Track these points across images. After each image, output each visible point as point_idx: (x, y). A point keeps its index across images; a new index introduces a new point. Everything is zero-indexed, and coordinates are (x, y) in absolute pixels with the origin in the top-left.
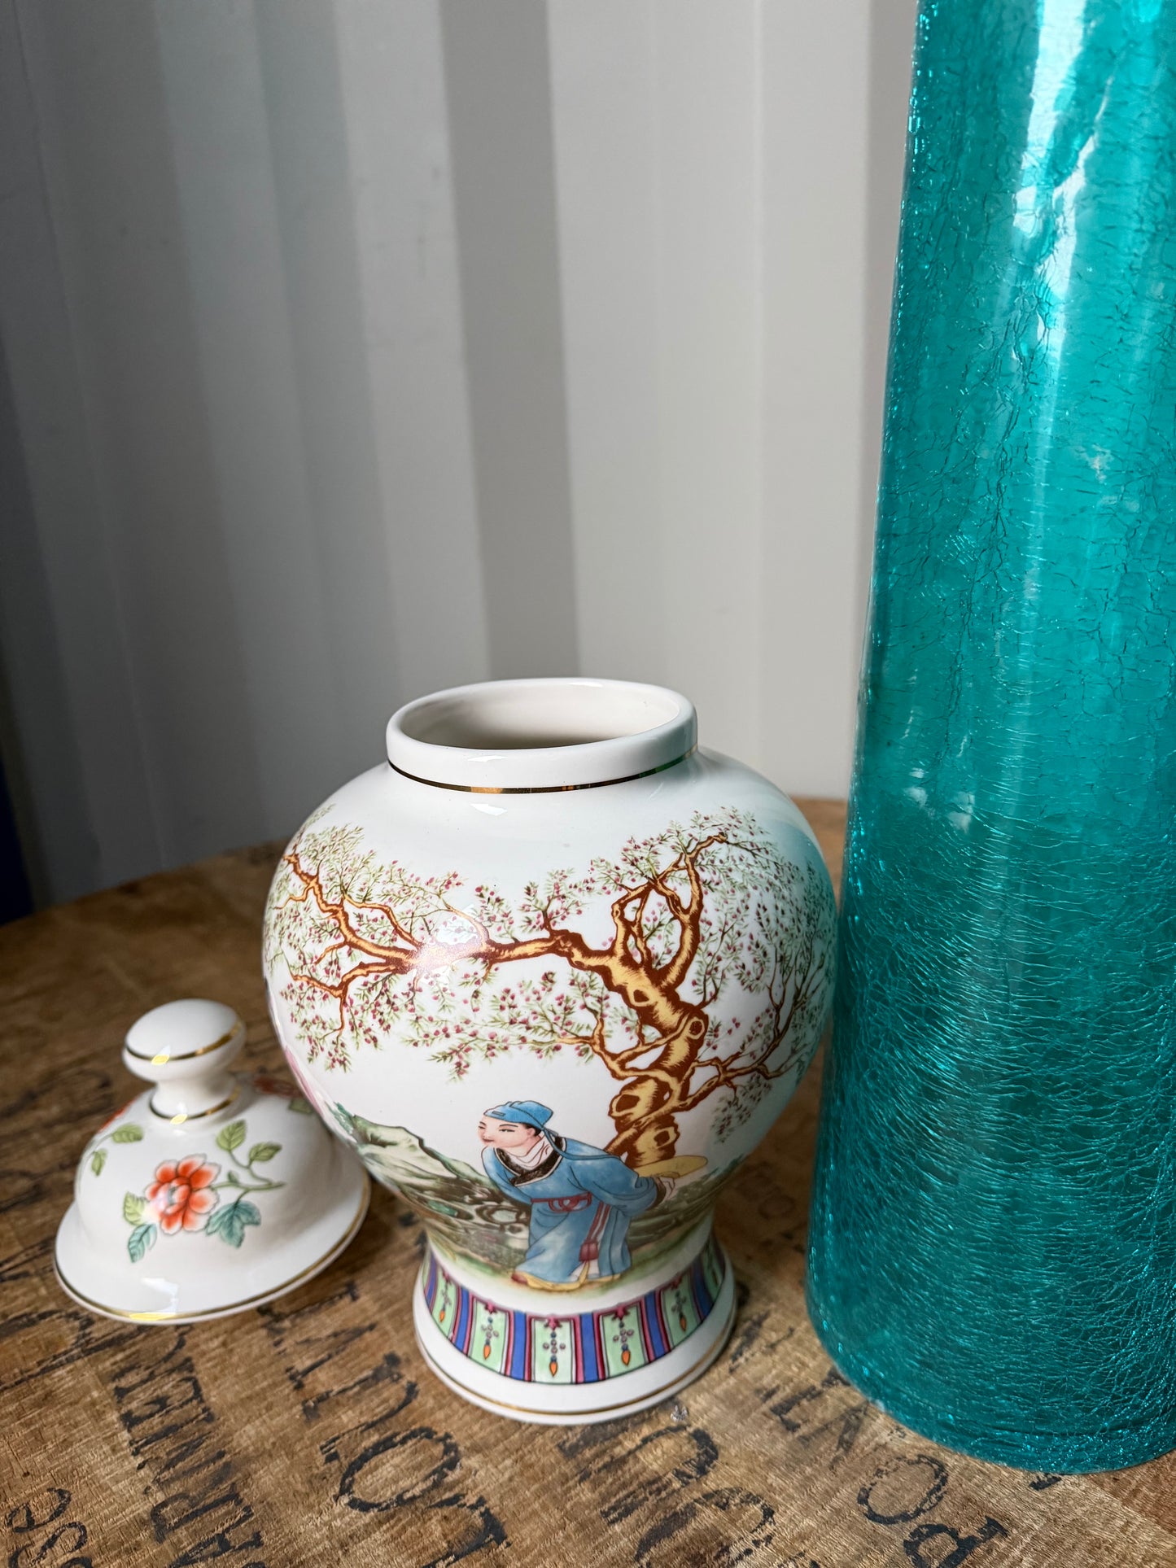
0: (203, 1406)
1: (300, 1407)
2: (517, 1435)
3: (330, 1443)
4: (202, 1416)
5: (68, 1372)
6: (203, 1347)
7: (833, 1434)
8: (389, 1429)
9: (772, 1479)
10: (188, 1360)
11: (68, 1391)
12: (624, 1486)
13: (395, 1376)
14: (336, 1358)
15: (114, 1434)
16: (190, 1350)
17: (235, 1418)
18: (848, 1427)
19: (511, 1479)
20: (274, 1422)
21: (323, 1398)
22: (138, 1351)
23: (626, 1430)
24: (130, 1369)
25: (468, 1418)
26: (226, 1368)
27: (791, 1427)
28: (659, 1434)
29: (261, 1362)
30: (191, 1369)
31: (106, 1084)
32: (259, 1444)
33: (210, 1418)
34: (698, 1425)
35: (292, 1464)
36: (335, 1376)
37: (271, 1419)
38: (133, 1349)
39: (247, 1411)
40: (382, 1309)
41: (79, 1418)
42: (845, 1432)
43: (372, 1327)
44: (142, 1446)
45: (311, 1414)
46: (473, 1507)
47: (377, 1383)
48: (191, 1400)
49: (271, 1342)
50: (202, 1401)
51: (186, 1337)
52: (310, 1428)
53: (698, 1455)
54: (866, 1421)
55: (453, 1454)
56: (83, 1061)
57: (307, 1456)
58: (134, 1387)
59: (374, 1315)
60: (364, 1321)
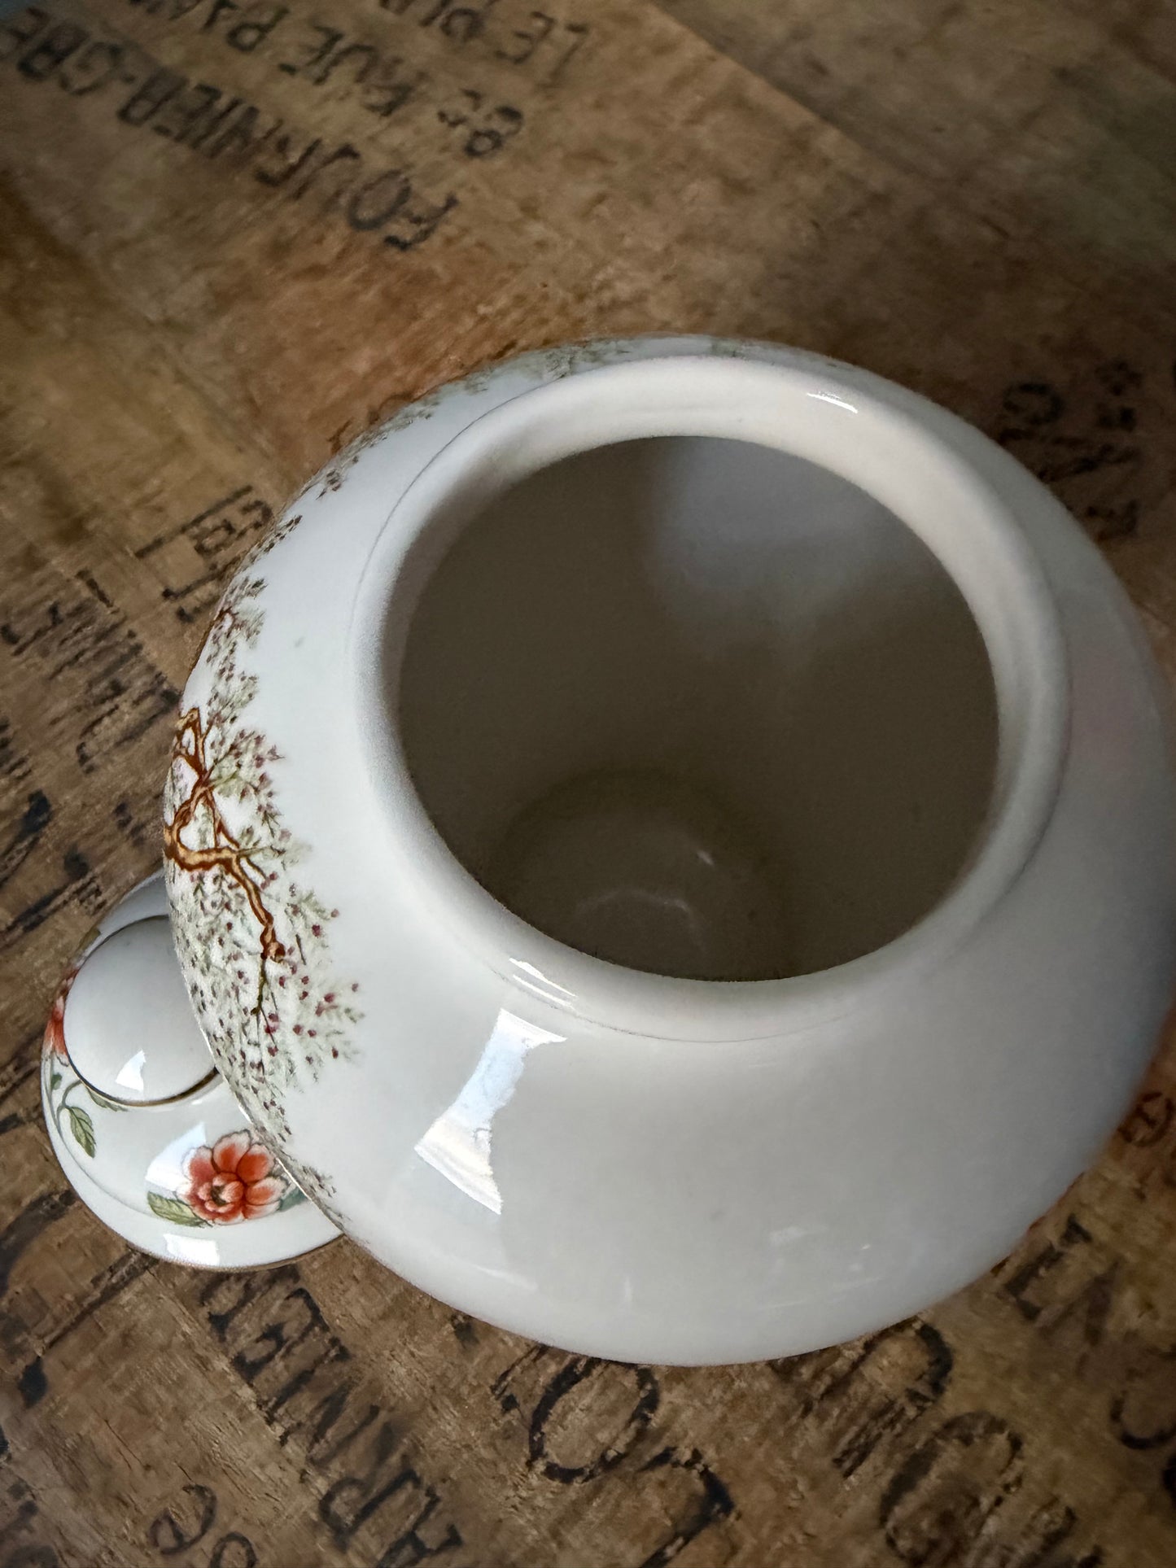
0: (329, 1335)
1: (449, 1327)
3: (500, 1381)
4: (333, 1353)
5: (138, 1296)
11: (150, 1326)
12: (853, 1418)
19: (723, 1419)
20: (424, 1354)
27: (1031, 1314)
32: (416, 1390)
33: (344, 1354)
35: (464, 1417)
37: (418, 1347)
42: (1091, 1315)
45: (465, 1337)
46: (689, 1465)
48: (311, 1327)
50: (325, 1328)
52: (470, 1362)
53: (930, 1364)
57: (478, 1404)
58: (232, 1313)
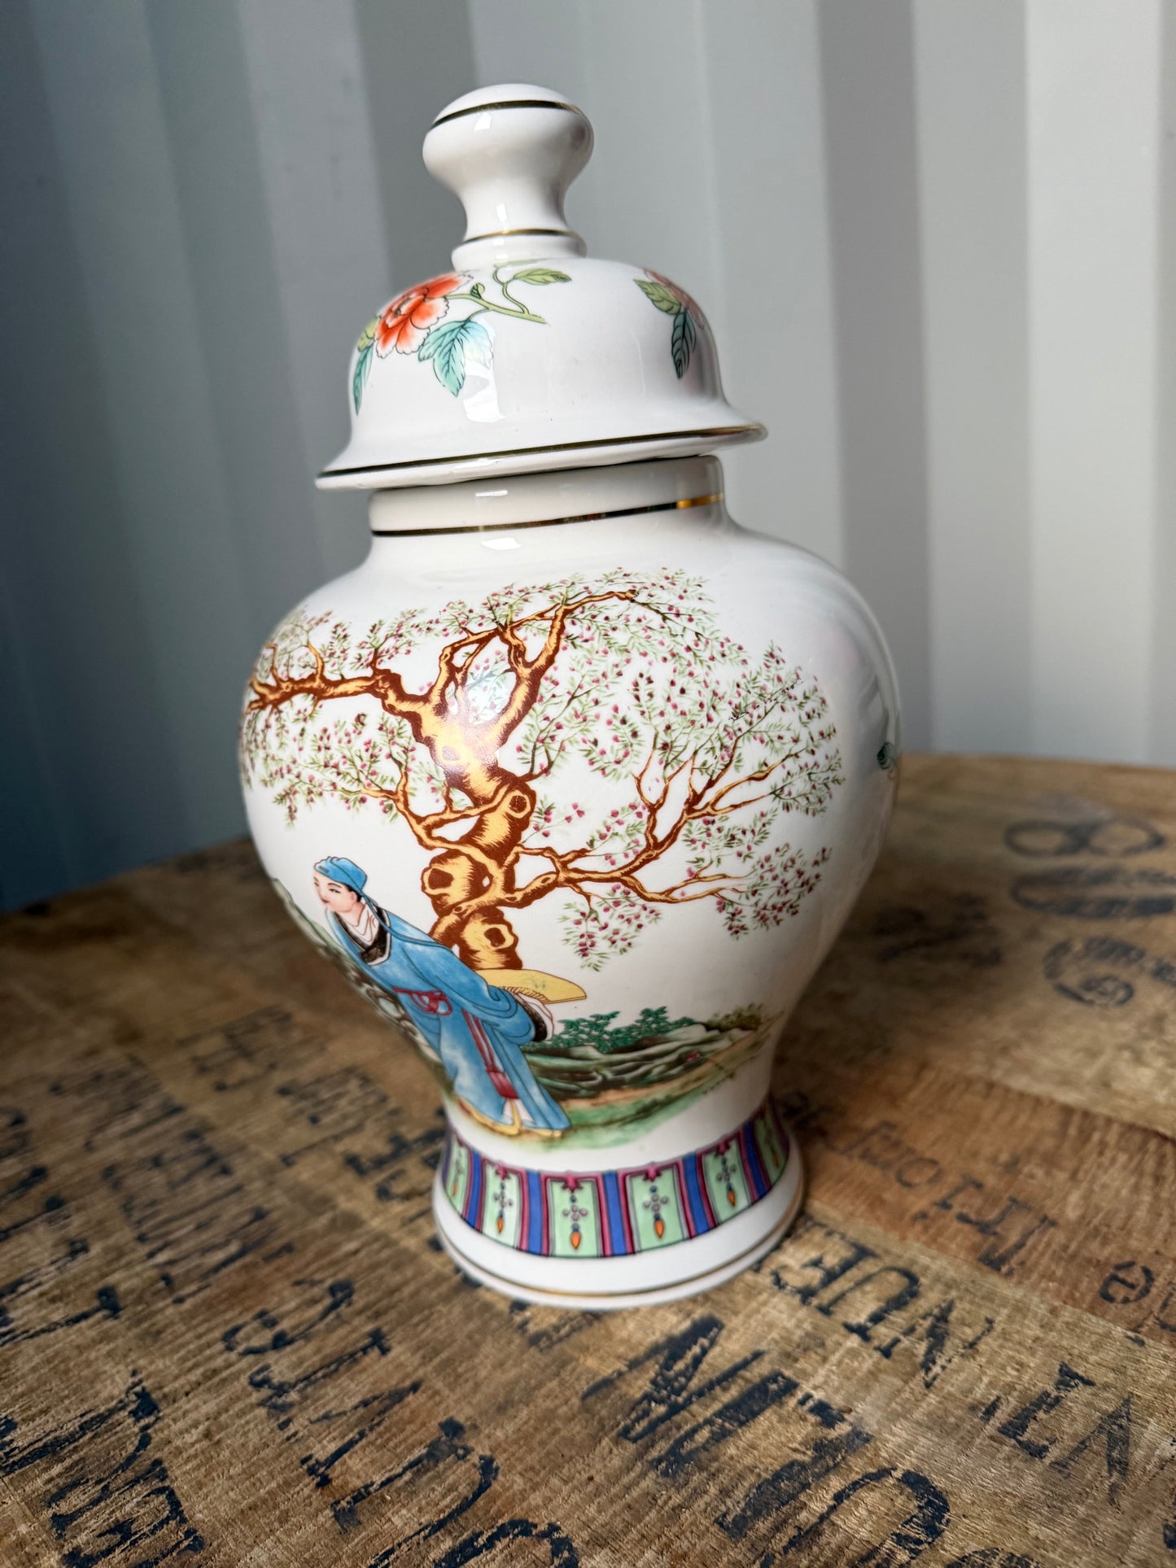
1: (328, 1513)
2: (653, 1514)
3: (382, 1560)
4: (186, 1543)
6: (178, 1442)
7: (1097, 1454)
8: (465, 1529)
9: (1034, 1529)
10: (158, 1462)
13: (461, 1452)
14: (372, 1436)
16: (159, 1448)
17: (235, 1540)
18: (1113, 1442)
20: (294, 1540)
21: (360, 1496)
22: (82, 1459)
23: (808, 1486)
24: (75, 1485)
25: (576, 1498)
26: (214, 1469)
27: (1037, 1452)
28: (855, 1485)
29: (262, 1454)
30: (163, 1475)
31: (19, 1121)
33: (198, 1544)
34: (906, 1464)
36: (373, 1462)
37: (289, 1533)
38: (75, 1457)
39: (251, 1527)
40: (426, 1359)
42: (1111, 1448)
43: (415, 1388)
45: (346, 1518)
47: (436, 1465)
48: (166, 1521)
49: (274, 1424)
50: (183, 1520)
51: (149, 1431)
53: (920, 1508)
54: (1134, 1428)
55: (566, 1554)
58: (80, 1512)
59: (416, 1370)
60: (403, 1380)
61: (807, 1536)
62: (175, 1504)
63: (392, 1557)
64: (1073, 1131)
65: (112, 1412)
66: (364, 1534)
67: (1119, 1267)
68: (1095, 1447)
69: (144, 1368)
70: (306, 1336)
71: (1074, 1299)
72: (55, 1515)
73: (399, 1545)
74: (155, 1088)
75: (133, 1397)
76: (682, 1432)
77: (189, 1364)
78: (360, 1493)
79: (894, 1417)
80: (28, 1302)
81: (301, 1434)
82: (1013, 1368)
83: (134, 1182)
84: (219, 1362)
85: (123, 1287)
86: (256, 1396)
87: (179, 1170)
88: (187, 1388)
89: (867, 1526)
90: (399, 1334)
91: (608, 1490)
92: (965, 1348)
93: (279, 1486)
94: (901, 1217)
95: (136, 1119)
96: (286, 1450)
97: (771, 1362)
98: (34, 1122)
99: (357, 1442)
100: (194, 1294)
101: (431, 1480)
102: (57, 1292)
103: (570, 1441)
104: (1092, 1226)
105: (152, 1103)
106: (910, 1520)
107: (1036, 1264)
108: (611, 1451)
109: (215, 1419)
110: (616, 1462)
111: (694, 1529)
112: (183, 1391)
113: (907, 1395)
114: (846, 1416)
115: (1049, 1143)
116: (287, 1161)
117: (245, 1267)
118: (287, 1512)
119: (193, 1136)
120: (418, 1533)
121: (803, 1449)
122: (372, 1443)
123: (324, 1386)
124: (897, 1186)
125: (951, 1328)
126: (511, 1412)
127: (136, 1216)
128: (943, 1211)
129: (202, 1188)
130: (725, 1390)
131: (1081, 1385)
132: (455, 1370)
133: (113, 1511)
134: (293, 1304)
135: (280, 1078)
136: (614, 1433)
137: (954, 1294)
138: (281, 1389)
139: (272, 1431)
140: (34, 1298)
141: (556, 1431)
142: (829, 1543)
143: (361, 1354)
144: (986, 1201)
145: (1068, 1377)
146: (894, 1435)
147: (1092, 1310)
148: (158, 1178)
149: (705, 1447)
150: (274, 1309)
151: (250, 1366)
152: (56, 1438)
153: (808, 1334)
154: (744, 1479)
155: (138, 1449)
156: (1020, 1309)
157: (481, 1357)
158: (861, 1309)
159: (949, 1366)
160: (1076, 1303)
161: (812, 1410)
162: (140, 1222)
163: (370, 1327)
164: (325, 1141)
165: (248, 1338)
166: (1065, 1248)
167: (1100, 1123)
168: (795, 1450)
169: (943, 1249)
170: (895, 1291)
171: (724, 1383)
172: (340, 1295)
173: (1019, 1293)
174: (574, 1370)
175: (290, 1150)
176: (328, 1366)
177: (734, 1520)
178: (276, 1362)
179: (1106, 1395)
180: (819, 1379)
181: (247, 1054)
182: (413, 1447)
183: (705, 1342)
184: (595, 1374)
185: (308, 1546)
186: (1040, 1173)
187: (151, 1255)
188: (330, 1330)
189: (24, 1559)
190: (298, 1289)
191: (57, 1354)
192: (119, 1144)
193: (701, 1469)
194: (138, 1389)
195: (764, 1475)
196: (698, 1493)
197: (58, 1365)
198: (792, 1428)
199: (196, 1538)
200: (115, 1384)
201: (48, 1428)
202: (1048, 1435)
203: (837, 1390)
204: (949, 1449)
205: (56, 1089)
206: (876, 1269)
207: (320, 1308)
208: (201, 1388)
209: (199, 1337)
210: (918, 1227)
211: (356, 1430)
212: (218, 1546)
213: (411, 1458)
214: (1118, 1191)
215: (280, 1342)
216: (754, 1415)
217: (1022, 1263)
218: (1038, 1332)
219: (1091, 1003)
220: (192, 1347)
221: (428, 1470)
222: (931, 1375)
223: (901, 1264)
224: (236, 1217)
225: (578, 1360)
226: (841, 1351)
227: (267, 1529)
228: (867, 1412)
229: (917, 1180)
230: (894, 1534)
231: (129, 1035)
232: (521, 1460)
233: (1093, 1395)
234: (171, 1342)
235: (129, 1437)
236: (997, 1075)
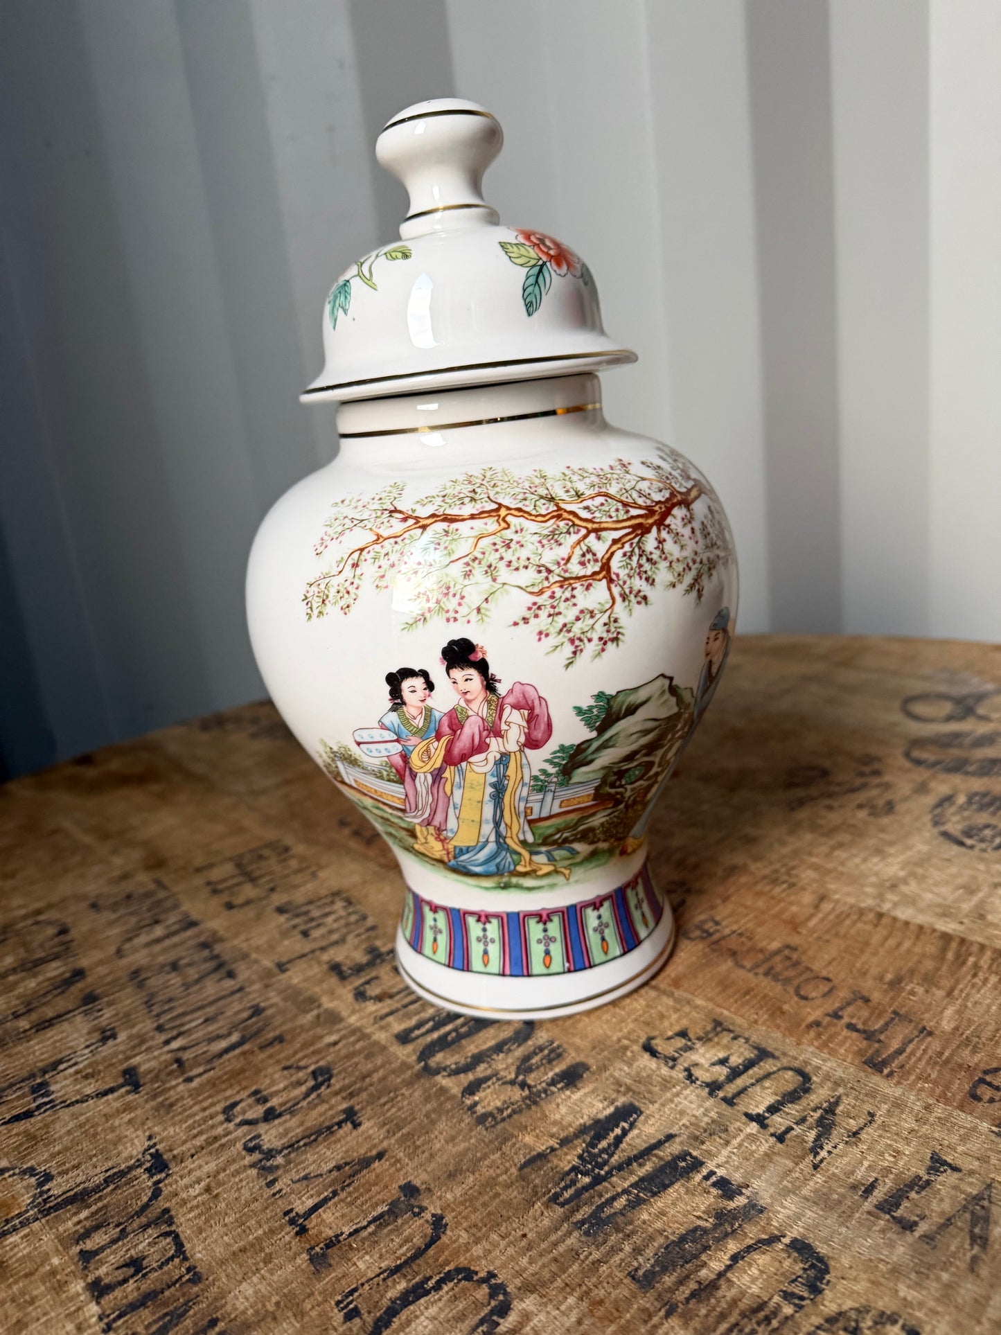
0: (187, 1264)
1: (305, 1256)
2: (576, 1267)
3: (347, 1297)
4: (187, 1277)
5: (22, 1238)
6: (184, 1195)
7: (960, 1229)
8: (417, 1274)
9: (903, 1291)
10: (167, 1211)
11: (22, 1260)
12: (723, 1316)
13: (416, 1210)
14: (343, 1195)
15: (79, 1309)
16: (167, 1199)
17: (227, 1276)
18: (975, 1220)
19: (579, 1322)
20: (275, 1278)
21: (331, 1243)
22: (105, 1206)
23: (709, 1248)
24: (97, 1228)
26: (211, 1217)
27: (908, 1226)
28: (749, 1249)
29: (252, 1207)
30: (170, 1222)
31: (63, 931)
32: (260, 1305)
33: (197, 1278)
34: (794, 1233)
35: (303, 1327)
36: (343, 1216)
37: (271, 1272)
38: (100, 1204)
39: (241, 1266)
40: (390, 1133)
41: (35, 1293)
42: (974, 1224)
43: (380, 1156)
44: (115, 1320)
45: (319, 1261)
47: (395, 1220)
48: (172, 1258)
49: (262, 1182)
50: (186, 1259)
51: (161, 1185)
52: (320, 1281)
53: (805, 1269)
54: (994, 1209)
55: (501, 1297)
56: (39, 912)
57: (320, 1315)
58: (102, 1249)
59: (381, 1141)
60: (371, 1149)
61: (707, 1290)
62: (179, 1245)
63: (356, 1294)
64: (950, 956)
65: (130, 1169)
66: (333, 1275)
67: (986, 1072)
68: (959, 1224)
69: (159, 1134)
70: (291, 1111)
71: (947, 1099)
72: (81, 1251)
73: (363, 1285)
74: (176, 906)
75: (148, 1157)
76: (603, 1200)
77: (195, 1131)
78: (331, 1241)
79: (785, 1193)
80: (66, 1078)
81: (284, 1191)
82: (890, 1155)
83: (154, 982)
84: (220, 1130)
85: (143, 1068)
86: (249, 1159)
87: (193, 973)
88: (193, 1151)
89: (758, 1283)
90: (369, 1111)
91: (539, 1245)
92: (849, 1136)
93: (265, 1233)
94: (799, 1025)
95: (159, 931)
96: (273, 1203)
97: (681, 1143)
98: (74, 933)
99: (330, 1199)
100: (200, 1075)
101: (391, 1232)
102: (90, 1070)
103: (508, 1204)
104: (964, 1036)
105: (173, 918)
106: (795, 1280)
107: (914, 1067)
108: (542, 1214)
109: (215, 1177)
110: (546, 1222)
111: (610, 1280)
112: (189, 1154)
113: (797, 1175)
114: (744, 1191)
115: (929, 965)
116: (282, 967)
117: (244, 1053)
118: (271, 1254)
119: (205, 945)
120: (378, 1275)
121: (705, 1217)
122: (342, 1200)
123: (306, 1152)
124: (796, 999)
125: (837, 1119)
126: (460, 1178)
127: (156, 1009)
128: (835, 1021)
129: (211, 988)
130: (641, 1165)
131: (949, 1171)
132: (414, 1142)
133: (129, 1250)
134: (281, 1086)
135: (278, 899)
136: (545, 1199)
137: (841, 1090)
138: (270, 1154)
139: (261, 1188)
140: (71, 1075)
141: (497, 1195)
142: (724, 1297)
143: (336, 1127)
144: (871, 1014)
145: (938, 1164)
146: (785, 1208)
147: (961, 1107)
148: (175, 980)
149: (622, 1212)
150: (265, 1090)
151: (245, 1135)
152: (84, 1189)
153: (713, 1121)
154: (654, 1240)
155: (150, 1200)
156: (898, 1105)
157: (436, 1133)
158: (760, 1101)
159: (835, 1151)
160: (947, 1102)
161: (714, 1185)
162: (158, 1015)
163: (345, 1106)
164: (313, 951)
165: (244, 1112)
166: (940, 1054)
167: (975, 948)
168: (699, 1218)
169: (832, 1052)
170: (790, 1087)
171: (641, 1160)
172: (320, 1079)
173: (898, 1092)
174: (514, 1144)
175: (284, 960)
176: (309, 1137)
177: (644, 1274)
178: (266, 1133)
179: (971, 1180)
180: (721, 1159)
181: (253, 880)
182: (377, 1205)
183: (626, 1125)
184: (532, 1149)
185: (287, 1283)
186: (920, 990)
187: (167, 1042)
188: (312, 1106)
189: (56, 1285)
190: (286, 1072)
191: (88, 1120)
192: (144, 952)
193: (618, 1230)
194: (152, 1151)
195: (672, 1238)
196: (614, 1250)
197: (89, 1130)
198: (697, 1199)
199: (195, 1274)
200: (134, 1147)
201: (79, 1180)
202: (919, 1213)
203: (737, 1169)
204: (832, 1220)
205: (94, 906)
206: (775, 1069)
207: (303, 1088)
208: (204, 1151)
209: (204, 1109)
210: (812, 1034)
211: (330, 1190)
212: (214, 1280)
213: (375, 1214)
214: (989, 1006)
215: (270, 1115)
216: (666, 1187)
217: (902, 1067)
218: (914, 1125)
219: (972, 847)
220: (197, 1118)
221: (389, 1224)
222: (819, 1158)
223: (796, 1064)
224: (237, 1013)
225: (517, 1137)
226: (742, 1136)
227: (254, 1268)
228: (762, 1188)
229: (814, 994)
230: (781, 1291)
231: (156, 862)
232: (466, 1218)
233: (960, 1179)
234: (180, 1113)
235: (143, 1189)
236: (886, 907)
